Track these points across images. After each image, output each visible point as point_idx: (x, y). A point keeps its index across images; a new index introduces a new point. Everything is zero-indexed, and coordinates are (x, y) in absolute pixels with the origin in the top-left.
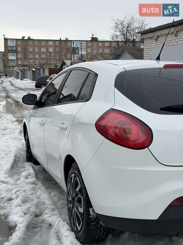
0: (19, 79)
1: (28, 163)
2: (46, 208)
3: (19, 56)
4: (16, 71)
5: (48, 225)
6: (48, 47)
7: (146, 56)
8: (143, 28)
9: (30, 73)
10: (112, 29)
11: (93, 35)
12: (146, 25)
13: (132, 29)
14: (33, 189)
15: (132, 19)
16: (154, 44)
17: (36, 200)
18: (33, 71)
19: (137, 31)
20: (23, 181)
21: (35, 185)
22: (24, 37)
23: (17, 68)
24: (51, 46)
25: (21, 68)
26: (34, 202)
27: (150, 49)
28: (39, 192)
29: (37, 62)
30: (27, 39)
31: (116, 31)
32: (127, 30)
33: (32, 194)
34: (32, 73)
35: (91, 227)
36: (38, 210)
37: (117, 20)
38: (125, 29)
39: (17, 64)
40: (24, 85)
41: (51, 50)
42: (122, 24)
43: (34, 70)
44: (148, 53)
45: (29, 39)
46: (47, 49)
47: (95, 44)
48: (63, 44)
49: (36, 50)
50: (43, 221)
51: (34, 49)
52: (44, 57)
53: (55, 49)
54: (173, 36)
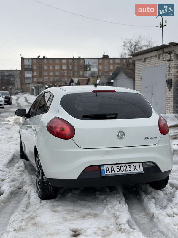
0: (34, 95)
1: (22, 159)
2: (27, 184)
3: (35, 74)
4: (31, 88)
5: (25, 192)
6: (62, 65)
7: (137, 75)
9: (43, 89)
11: (104, 53)
13: (140, 47)
14: (21, 174)
15: (140, 37)
16: (142, 65)
17: (21, 180)
20: (15, 170)
21: (23, 172)
22: (39, 56)
23: (33, 85)
24: (64, 64)
25: (36, 85)
26: (19, 181)
27: (140, 69)
28: (24, 176)
29: (52, 79)
30: (42, 58)
31: (124, 49)
32: (135, 48)
33: (19, 177)
35: (45, 187)
36: (21, 185)
37: (125, 39)
38: (132, 47)
39: (33, 81)
41: (64, 67)
42: (130, 42)
43: (47, 87)
45: (44, 57)
46: (61, 67)
47: (106, 61)
48: (76, 62)
49: (51, 68)
50: (22, 191)
51: (49, 67)
52: (58, 74)
53: (68, 66)
54: (157, 59)
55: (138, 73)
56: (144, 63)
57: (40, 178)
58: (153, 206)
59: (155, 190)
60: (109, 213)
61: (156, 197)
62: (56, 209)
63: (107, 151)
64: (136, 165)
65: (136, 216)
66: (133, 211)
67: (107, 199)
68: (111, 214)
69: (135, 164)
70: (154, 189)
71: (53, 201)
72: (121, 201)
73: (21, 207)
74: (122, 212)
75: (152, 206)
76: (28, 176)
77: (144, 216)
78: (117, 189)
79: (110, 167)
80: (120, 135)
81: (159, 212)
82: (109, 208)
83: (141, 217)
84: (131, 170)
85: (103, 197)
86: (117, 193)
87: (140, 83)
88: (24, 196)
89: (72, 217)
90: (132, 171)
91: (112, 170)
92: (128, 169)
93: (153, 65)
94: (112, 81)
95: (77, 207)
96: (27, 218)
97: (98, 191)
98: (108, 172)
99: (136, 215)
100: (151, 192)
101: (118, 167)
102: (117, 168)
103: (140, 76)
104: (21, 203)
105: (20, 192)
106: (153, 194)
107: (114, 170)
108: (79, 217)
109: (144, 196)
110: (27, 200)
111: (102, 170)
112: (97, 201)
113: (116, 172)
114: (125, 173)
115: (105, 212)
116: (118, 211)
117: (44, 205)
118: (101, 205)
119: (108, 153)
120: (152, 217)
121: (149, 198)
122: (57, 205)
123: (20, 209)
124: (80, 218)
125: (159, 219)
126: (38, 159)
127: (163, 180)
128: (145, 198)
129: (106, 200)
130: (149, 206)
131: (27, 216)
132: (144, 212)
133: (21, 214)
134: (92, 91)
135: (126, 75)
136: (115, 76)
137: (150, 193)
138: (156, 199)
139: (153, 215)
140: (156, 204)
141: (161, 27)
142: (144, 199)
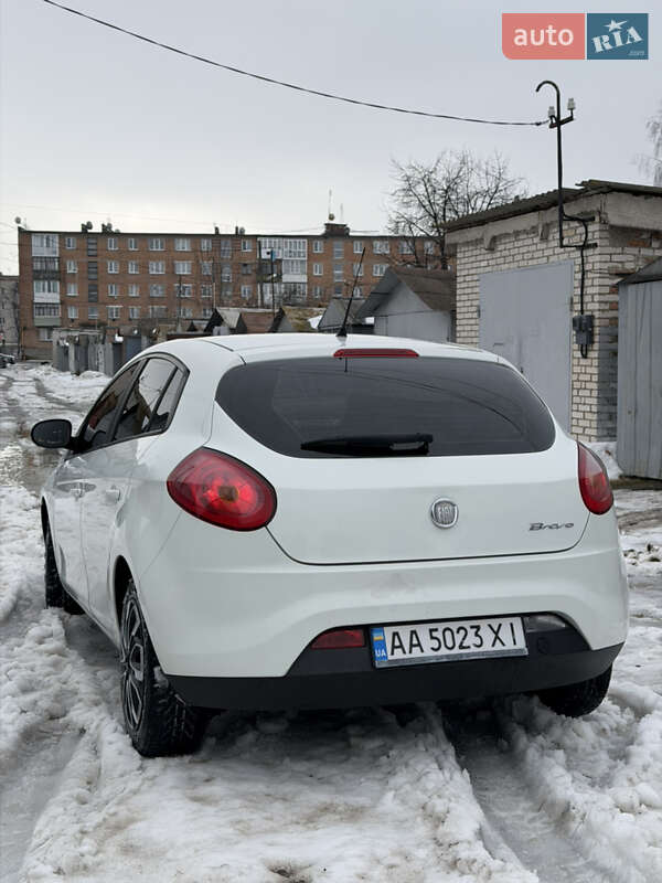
0: (69, 373)
1: (51, 610)
2: (80, 700)
3: (73, 291)
4: (58, 343)
5: (77, 732)
6: (173, 260)
7: (463, 298)
8: (502, 193)
9: (105, 350)
10: (395, 198)
11: (331, 218)
12: (512, 183)
13: (463, 197)
15: (463, 162)
16: (485, 263)
17: (57, 686)
18: (117, 345)
19: (479, 203)
20: (30, 648)
21: (60, 655)
22: (89, 226)
23: (64, 334)
24: (183, 256)
25: (76, 334)
26: (49, 690)
27: (476, 278)
28: (68, 669)
29: (135, 312)
30: (100, 231)
31: (407, 204)
32: (445, 203)
33: (48, 675)
34: (111, 352)
36: (57, 705)
37: (411, 167)
38: (437, 197)
39: (62, 318)
40: (82, 392)
41: (183, 269)
42: (426, 180)
43: (119, 339)
44: (469, 291)
45: (107, 231)
46: (171, 268)
47: (338, 246)
48: (227, 247)
49: (132, 270)
50: (66, 726)
51: (124, 266)
52: (160, 294)
53: (197, 265)
54: (536, 240)
55: (467, 291)
56: (489, 256)
57: (139, 676)
58: (562, 776)
59: (564, 716)
60: (403, 802)
61: (567, 742)
62: (204, 790)
63: (397, 575)
64: (500, 625)
65: (503, 814)
66: (490, 794)
67: (392, 753)
68: (411, 808)
69: (495, 623)
70: (559, 714)
71: (190, 762)
72: (442, 758)
73: (70, 786)
74: (453, 799)
75: (557, 777)
76: (83, 671)
77: (531, 815)
78: (425, 717)
79: (404, 632)
80: (442, 515)
81: (587, 796)
82: (401, 787)
83: (522, 817)
84: (482, 644)
85: (373, 744)
86: (424, 731)
87: (476, 328)
88: (76, 743)
89: (267, 819)
90: (487, 647)
91: (412, 645)
92: (471, 640)
93: (521, 263)
94: (370, 320)
95: (282, 782)
96: (99, 826)
97: (354, 721)
98: (398, 652)
99: (500, 809)
100: (550, 724)
101: (434, 634)
102: (432, 638)
103: (475, 303)
104: (66, 772)
105: (58, 730)
106: (557, 731)
107: (419, 645)
108: (295, 818)
109: (522, 739)
110: (88, 761)
111: (376, 645)
112: (354, 759)
113: (428, 650)
114: (461, 655)
115: (389, 802)
116: (439, 797)
117: (155, 777)
118: (371, 775)
119: (397, 582)
120: (562, 816)
121: (542, 747)
122: (206, 776)
123: (67, 793)
124: (298, 823)
125: (589, 823)
126: (132, 605)
127: (591, 681)
128: (527, 747)
129: (388, 757)
130: (548, 778)
131: (96, 818)
132: (530, 797)
133: (73, 812)
134: (332, 354)
135: (422, 299)
136: (380, 300)
137: (546, 730)
138: (569, 751)
139: (568, 810)
140: (569, 768)
141: (552, 126)
142: (524, 752)
